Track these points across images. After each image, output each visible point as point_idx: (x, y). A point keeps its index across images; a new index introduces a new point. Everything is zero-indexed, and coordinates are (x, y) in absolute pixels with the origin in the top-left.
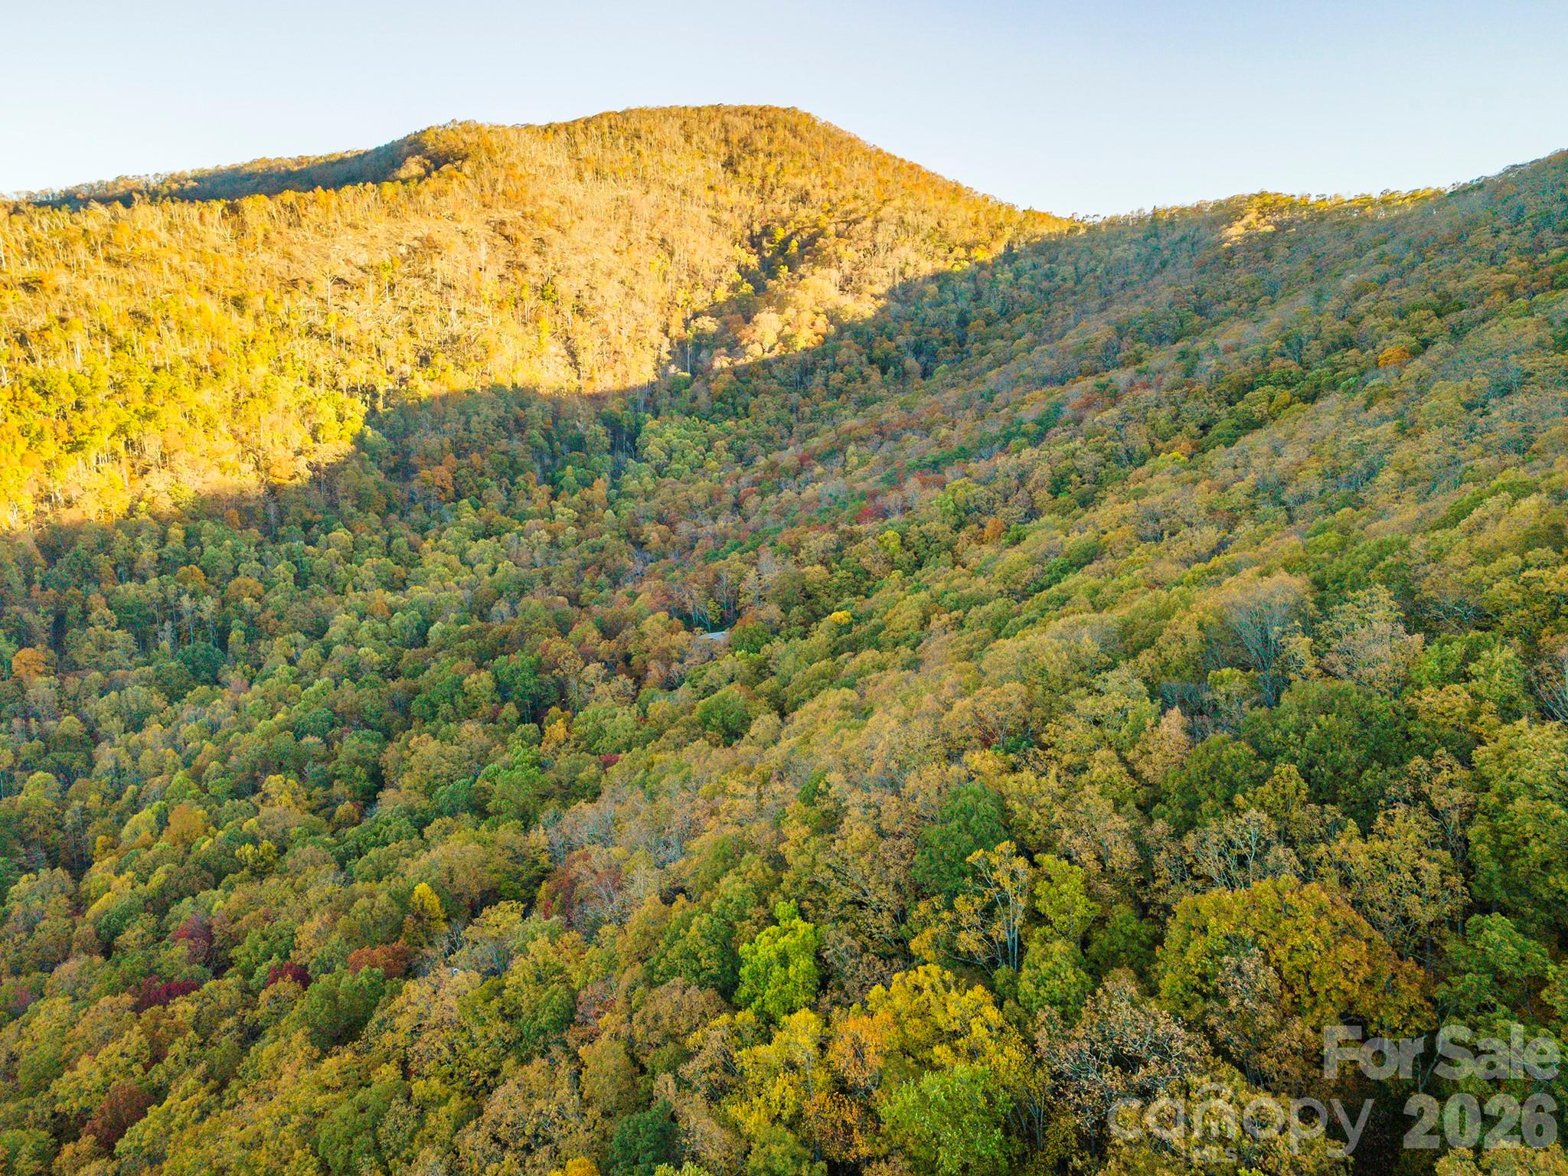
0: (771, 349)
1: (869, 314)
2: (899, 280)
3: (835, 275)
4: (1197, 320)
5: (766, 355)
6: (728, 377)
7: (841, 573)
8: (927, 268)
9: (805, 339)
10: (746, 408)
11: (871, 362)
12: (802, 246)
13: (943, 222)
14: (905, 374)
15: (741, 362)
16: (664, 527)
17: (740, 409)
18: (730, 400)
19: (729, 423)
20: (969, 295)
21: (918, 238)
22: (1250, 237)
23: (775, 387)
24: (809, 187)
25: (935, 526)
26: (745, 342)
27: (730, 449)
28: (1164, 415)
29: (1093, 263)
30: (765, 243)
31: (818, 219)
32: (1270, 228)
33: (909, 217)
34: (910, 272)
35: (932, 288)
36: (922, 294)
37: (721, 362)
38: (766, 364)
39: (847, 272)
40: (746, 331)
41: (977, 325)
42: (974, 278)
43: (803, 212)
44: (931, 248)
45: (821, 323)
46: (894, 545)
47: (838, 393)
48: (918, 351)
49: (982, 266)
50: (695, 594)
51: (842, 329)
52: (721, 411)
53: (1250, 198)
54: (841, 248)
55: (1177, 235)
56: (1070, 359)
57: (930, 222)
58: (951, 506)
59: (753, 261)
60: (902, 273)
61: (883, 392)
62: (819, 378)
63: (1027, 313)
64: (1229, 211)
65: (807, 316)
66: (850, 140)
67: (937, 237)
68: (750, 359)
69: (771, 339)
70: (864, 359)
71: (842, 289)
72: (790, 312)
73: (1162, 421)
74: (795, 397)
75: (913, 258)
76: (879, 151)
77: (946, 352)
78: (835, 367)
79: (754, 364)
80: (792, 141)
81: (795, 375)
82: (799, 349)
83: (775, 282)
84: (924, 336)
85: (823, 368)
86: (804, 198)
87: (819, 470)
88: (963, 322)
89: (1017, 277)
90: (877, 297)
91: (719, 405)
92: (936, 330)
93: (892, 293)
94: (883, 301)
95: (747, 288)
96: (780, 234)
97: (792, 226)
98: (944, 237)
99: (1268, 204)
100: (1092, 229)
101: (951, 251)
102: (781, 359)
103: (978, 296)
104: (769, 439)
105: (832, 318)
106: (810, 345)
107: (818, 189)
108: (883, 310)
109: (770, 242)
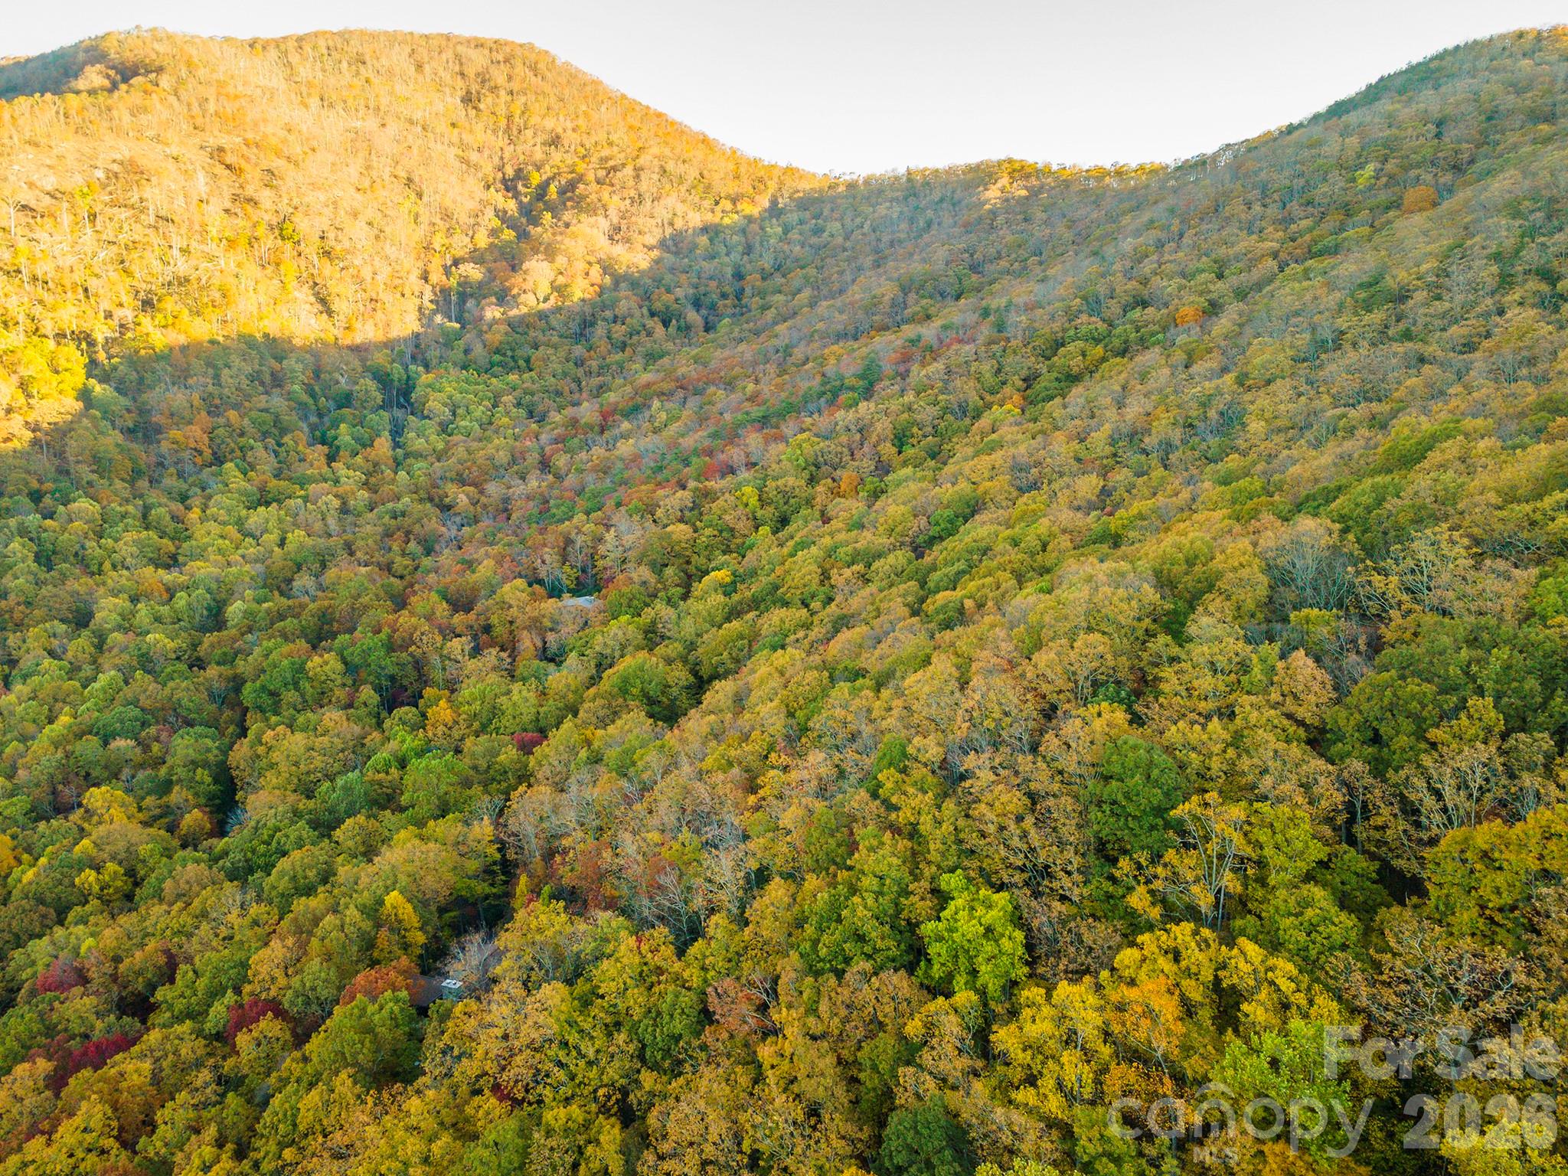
0: (546, 300)
1: (644, 265)
2: (669, 231)
3: (604, 224)
4: (974, 278)
5: (542, 306)
6: (504, 328)
7: (708, 532)
8: (696, 220)
9: (580, 291)
10: (528, 361)
11: (652, 314)
12: (562, 192)
13: (705, 173)
14: (688, 328)
15: (514, 312)
16: (472, 489)
17: (521, 362)
18: (509, 353)
19: (513, 377)
20: (740, 249)
21: (683, 189)
22: (1007, 200)
23: (555, 339)
24: (560, 130)
25: (791, 481)
26: (515, 291)
27: (519, 405)
28: (987, 368)
29: (858, 220)
30: (520, 187)
31: (575, 164)
32: (1024, 193)
33: (670, 166)
34: (679, 224)
35: (704, 240)
36: (695, 246)
37: (492, 312)
38: (542, 316)
39: (615, 220)
40: (517, 279)
41: (753, 279)
42: (744, 231)
43: (557, 156)
44: (697, 199)
45: (596, 272)
46: (754, 501)
47: (623, 347)
48: (697, 304)
49: (750, 219)
50: (547, 557)
51: (618, 280)
52: (500, 364)
53: (999, 163)
54: (605, 196)
55: (936, 196)
56: (861, 315)
57: (693, 173)
58: (801, 461)
59: (511, 206)
60: (671, 224)
61: (670, 346)
62: (600, 330)
63: (802, 268)
64: (982, 175)
65: (581, 266)
66: (593, 82)
67: (701, 188)
68: (524, 310)
69: (544, 289)
70: (645, 311)
71: (611, 238)
72: (561, 261)
73: (988, 375)
74: (579, 350)
75: (680, 209)
76: (624, 97)
77: (725, 306)
78: (615, 320)
79: (529, 315)
80: (533, 78)
81: (574, 327)
82: (575, 299)
83: (539, 229)
84: (702, 289)
85: (604, 319)
86: (555, 141)
87: (626, 425)
88: (739, 276)
89: (786, 231)
90: (651, 248)
91: (497, 358)
92: (713, 284)
93: (662, 244)
94: (655, 253)
95: (509, 235)
96: (536, 179)
97: (548, 171)
98: (708, 188)
99: (1020, 171)
100: (852, 186)
101: (717, 203)
102: (558, 310)
103: (748, 250)
104: (559, 393)
105: (606, 270)
106: (587, 296)
107: (569, 132)
108: (657, 261)
109: (525, 186)
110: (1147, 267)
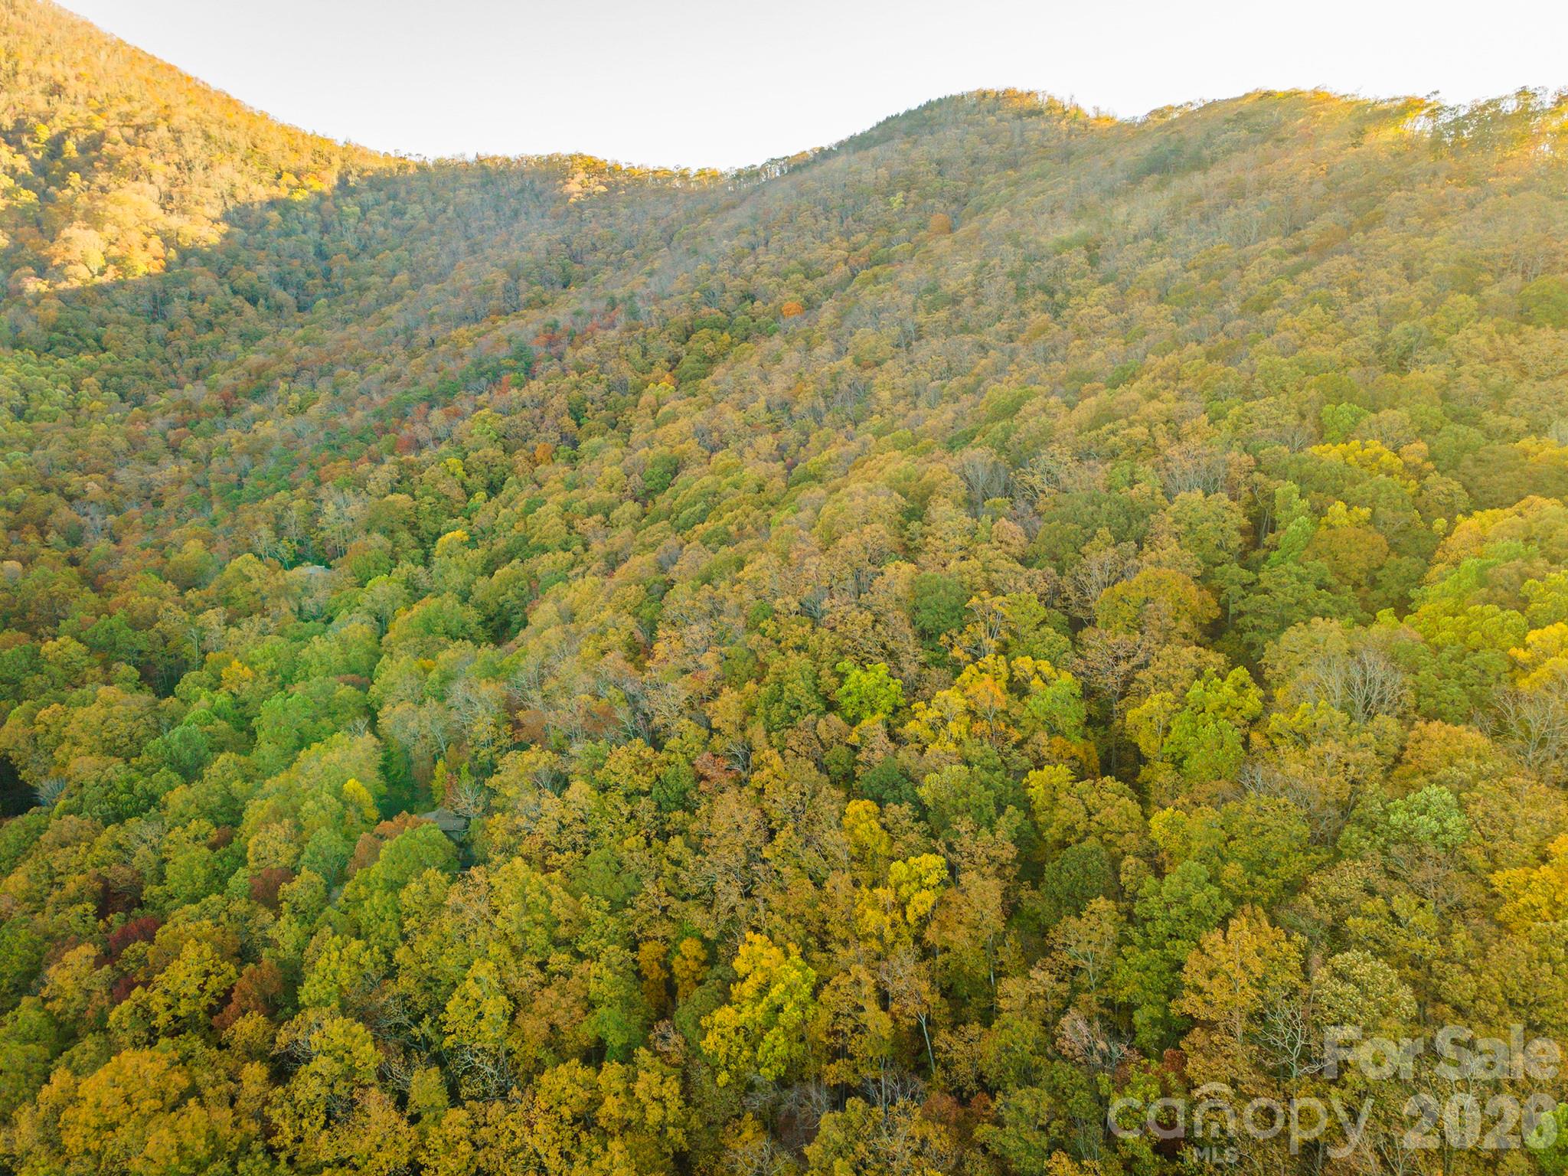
0: (102, 273)
1: (214, 239)
2: (231, 204)
3: (153, 191)
4: (577, 268)
5: (98, 279)
6: (55, 303)
7: (428, 499)
8: (261, 193)
9: (144, 264)
10: (98, 340)
11: (235, 292)
12: (83, 150)
13: (258, 142)
14: (279, 308)
15: (63, 285)
17: (90, 341)
18: (71, 331)
19: (86, 358)
20: (317, 226)
21: (237, 158)
22: (588, 195)
23: (125, 316)
24: (60, 78)
25: (490, 452)
26: (57, 261)
27: (105, 387)
28: (635, 351)
29: (440, 205)
30: (25, 140)
31: (89, 120)
32: (603, 189)
33: (214, 131)
34: (242, 196)
35: (274, 215)
36: (264, 223)
37: (34, 285)
38: (101, 290)
39: (165, 188)
40: (57, 248)
41: (340, 262)
42: (317, 209)
43: (64, 108)
44: (255, 171)
45: (155, 243)
46: (460, 471)
47: (210, 326)
48: (283, 283)
49: (321, 195)
51: (185, 255)
52: (62, 342)
53: (572, 158)
54: (145, 160)
55: (515, 185)
56: (476, 299)
57: (243, 143)
58: (492, 434)
59: (22, 163)
60: (233, 196)
61: (265, 326)
62: (177, 308)
63: (392, 250)
64: (555, 170)
65: (136, 237)
66: (84, 23)
67: (257, 159)
68: (77, 284)
69: (97, 261)
70: (227, 288)
71: (163, 207)
72: (110, 230)
73: (638, 357)
74: (159, 329)
75: (240, 180)
77: (315, 285)
78: (192, 297)
79: (85, 289)
81: (145, 303)
82: (140, 273)
83: (68, 192)
84: (286, 268)
85: (180, 296)
86: (56, 90)
88: (321, 254)
89: (364, 212)
90: (215, 221)
91: (57, 336)
92: (297, 262)
93: (226, 217)
94: (224, 227)
95: (28, 196)
96: (44, 133)
97: (59, 126)
98: (265, 160)
99: (595, 168)
100: (422, 168)
101: (279, 177)
102: (121, 285)
103: (325, 229)
104: (150, 375)
105: (168, 242)
106: (153, 271)
107: (72, 81)
108: (227, 236)
109: (32, 140)
110: (748, 267)
